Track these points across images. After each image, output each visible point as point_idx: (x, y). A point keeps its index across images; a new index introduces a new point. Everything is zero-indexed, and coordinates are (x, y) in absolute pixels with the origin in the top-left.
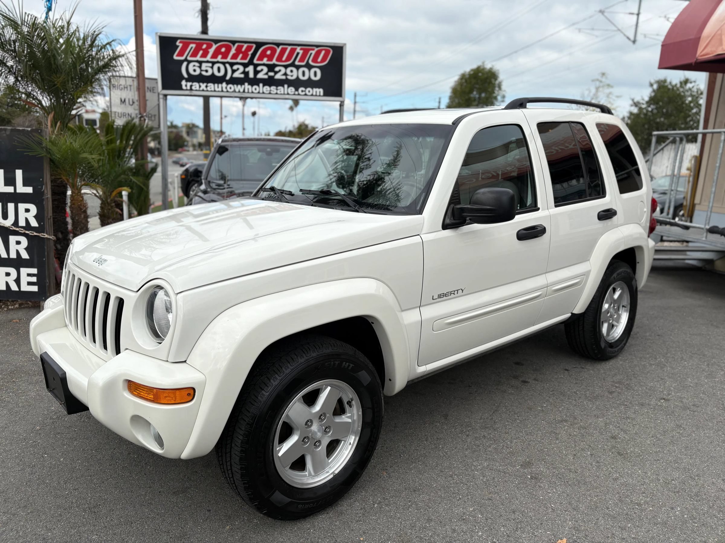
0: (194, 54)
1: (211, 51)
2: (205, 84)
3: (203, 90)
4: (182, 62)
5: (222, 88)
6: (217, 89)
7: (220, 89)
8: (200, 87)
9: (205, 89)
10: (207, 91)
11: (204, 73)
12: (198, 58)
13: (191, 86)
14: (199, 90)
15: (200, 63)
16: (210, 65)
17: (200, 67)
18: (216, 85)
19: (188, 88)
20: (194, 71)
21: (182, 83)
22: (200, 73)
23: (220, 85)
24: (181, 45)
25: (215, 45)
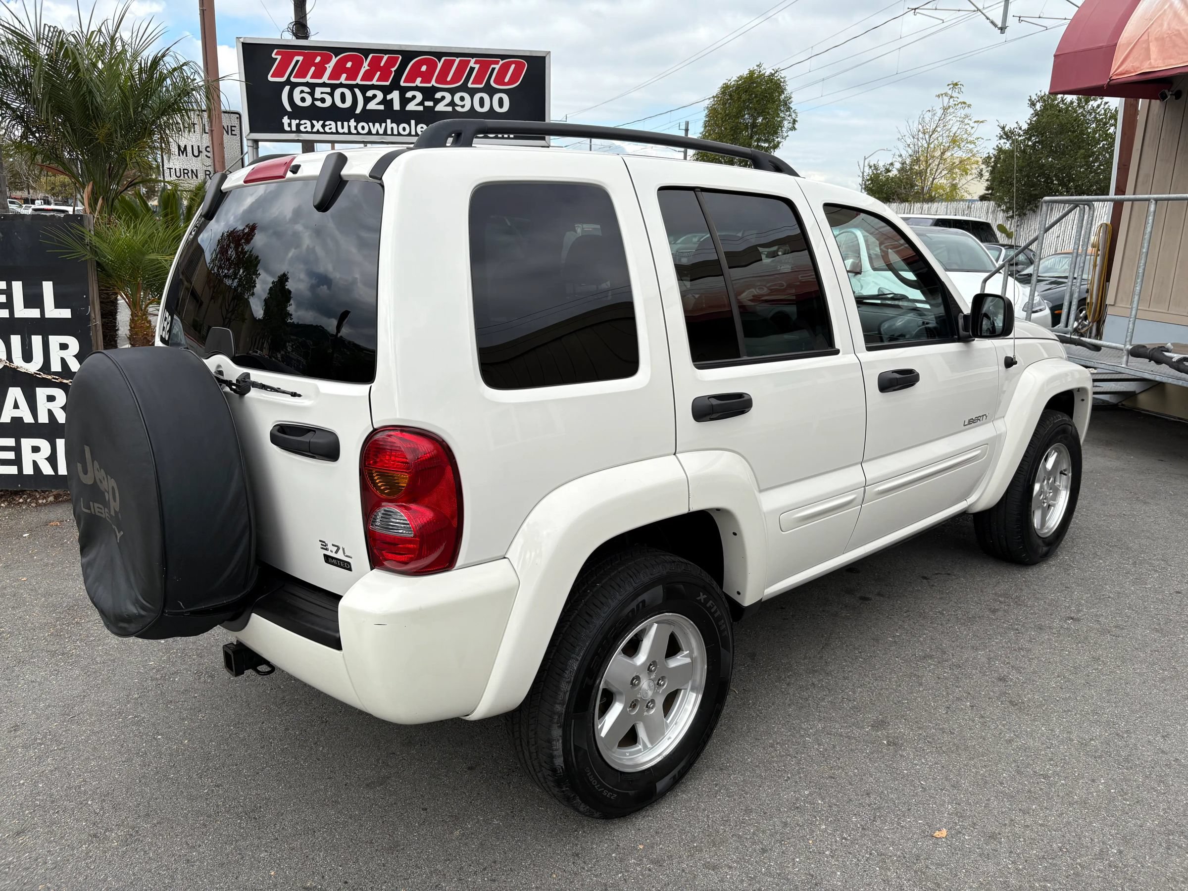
0: (302, 73)
1: (330, 67)
2: (321, 122)
3: (318, 132)
4: (282, 85)
5: (349, 127)
6: (340, 130)
7: (346, 130)
8: (313, 126)
9: (321, 130)
10: (325, 133)
11: (318, 104)
12: (308, 79)
13: (298, 125)
14: (312, 133)
15: (312, 87)
16: (328, 90)
17: (312, 94)
18: (339, 123)
19: (294, 129)
20: (303, 100)
21: (283, 121)
22: (313, 103)
23: (346, 124)
24: (279, 57)
25: (336, 57)
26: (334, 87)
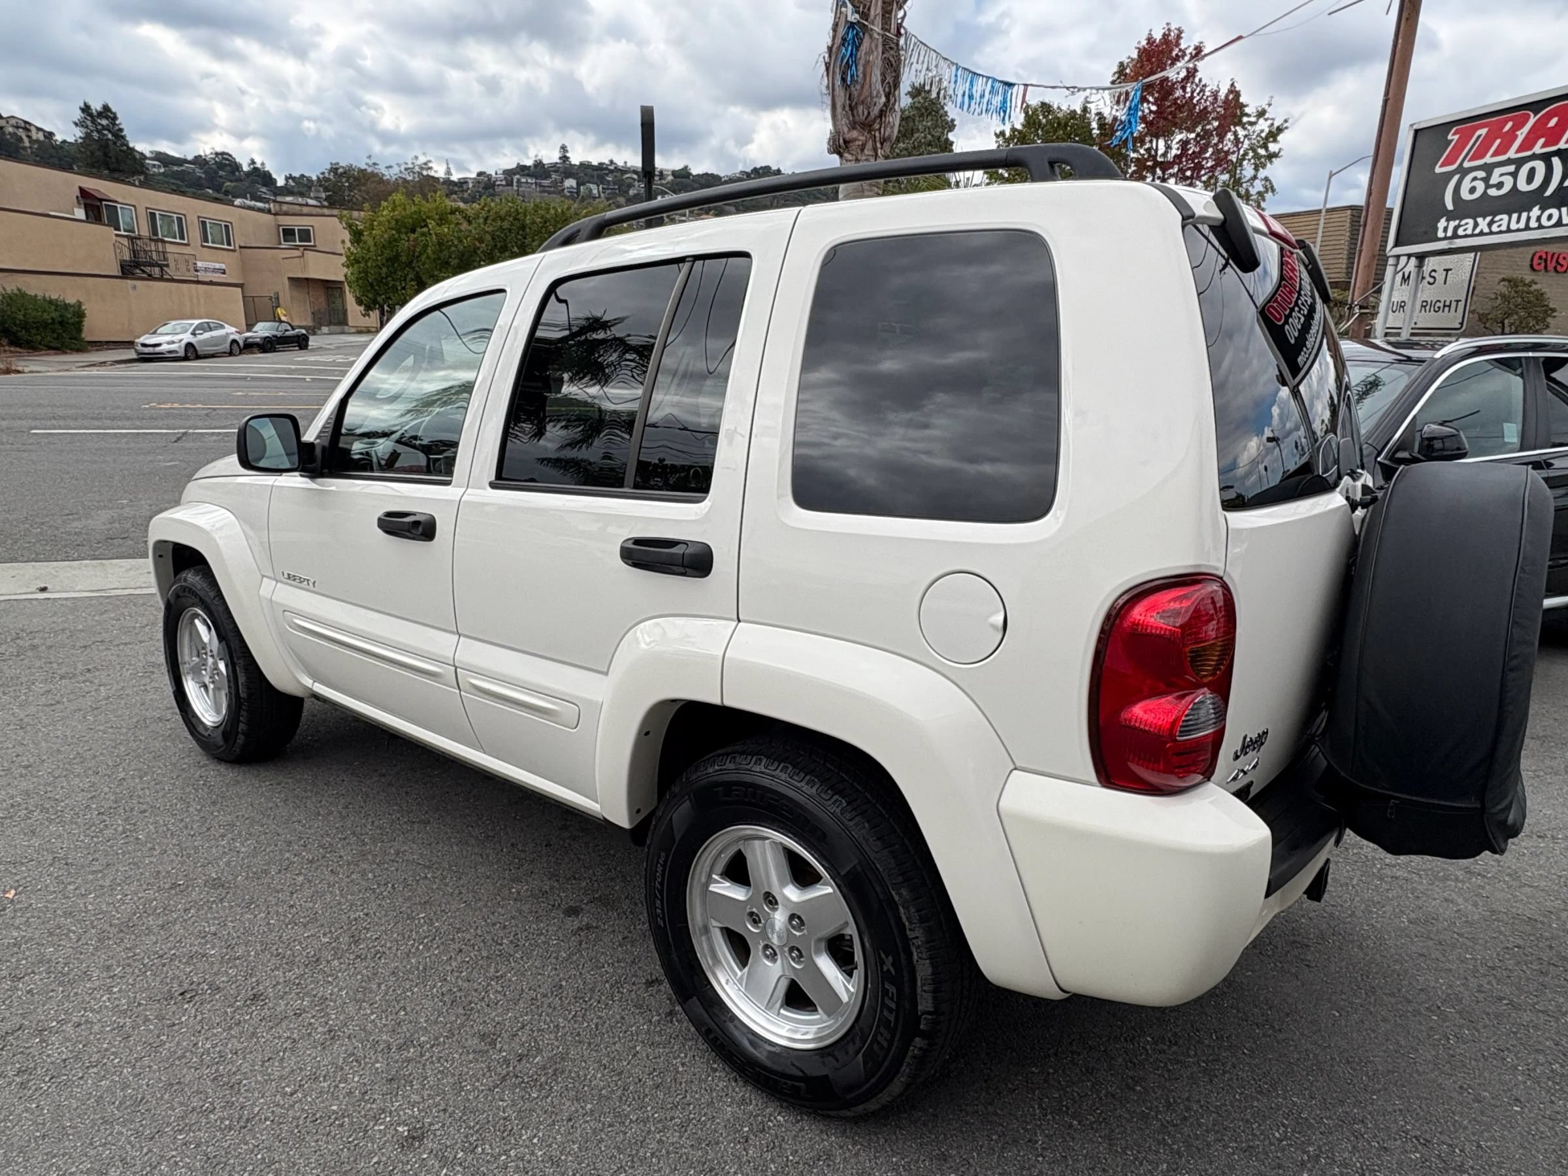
0: (1480, 154)
1: (1522, 134)
2: (1489, 219)
3: (1482, 234)
4: (1448, 176)
5: (1529, 219)
6: (1514, 226)
7: (1522, 225)
8: (1476, 225)
9: (1486, 230)
10: (1491, 233)
11: (1493, 192)
12: (1488, 159)
13: (1456, 228)
14: (1472, 235)
15: (1489, 169)
16: (1512, 168)
17: (1486, 180)
18: (1515, 216)
19: (1449, 234)
20: (1473, 190)
21: (1439, 225)
22: (1485, 192)
23: (1524, 215)
24: (1456, 137)
25: (1535, 116)
26: (1519, 163)
